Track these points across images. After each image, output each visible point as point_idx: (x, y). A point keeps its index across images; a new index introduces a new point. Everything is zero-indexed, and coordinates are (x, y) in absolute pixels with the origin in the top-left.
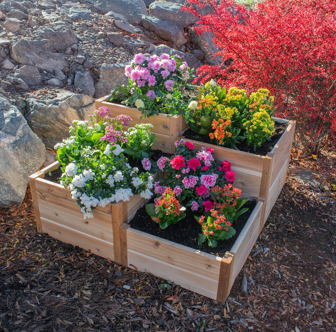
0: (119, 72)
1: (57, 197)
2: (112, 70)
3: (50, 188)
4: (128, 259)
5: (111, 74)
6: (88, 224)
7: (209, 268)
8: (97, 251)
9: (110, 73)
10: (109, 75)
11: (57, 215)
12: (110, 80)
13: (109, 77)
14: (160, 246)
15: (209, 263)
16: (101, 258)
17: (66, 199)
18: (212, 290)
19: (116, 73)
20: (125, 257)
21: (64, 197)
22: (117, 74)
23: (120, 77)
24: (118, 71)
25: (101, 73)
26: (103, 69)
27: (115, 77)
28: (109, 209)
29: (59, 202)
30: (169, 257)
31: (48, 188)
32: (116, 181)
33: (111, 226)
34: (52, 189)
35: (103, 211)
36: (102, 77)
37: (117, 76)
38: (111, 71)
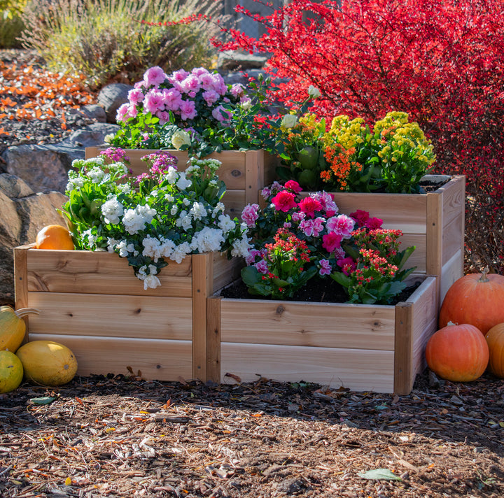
0: (48, 162)
1: (75, 274)
2: (34, 158)
3: (62, 260)
4: (222, 365)
5: (33, 166)
6: (141, 313)
7: (375, 328)
8: (155, 370)
9: (30, 163)
10: (28, 168)
11: (71, 315)
12: (31, 178)
13: (28, 171)
14: (286, 313)
15: (374, 319)
16: (164, 382)
17: (96, 272)
18: (385, 374)
19: (41, 164)
20: (215, 362)
21: (92, 270)
22: (44, 166)
23: (51, 173)
24: (47, 160)
25: (11, 162)
26: (12, 155)
27: (40, 172)
28: (186, 266)
29: (78, 284)
30: (303, 332)
31: (57, 260)
32: (195, 219)
33: (189, 301)
34: (65, 260)
35: (174, 275)
36: (13, 172)
37: (44, 170)
38: (30, 159)
